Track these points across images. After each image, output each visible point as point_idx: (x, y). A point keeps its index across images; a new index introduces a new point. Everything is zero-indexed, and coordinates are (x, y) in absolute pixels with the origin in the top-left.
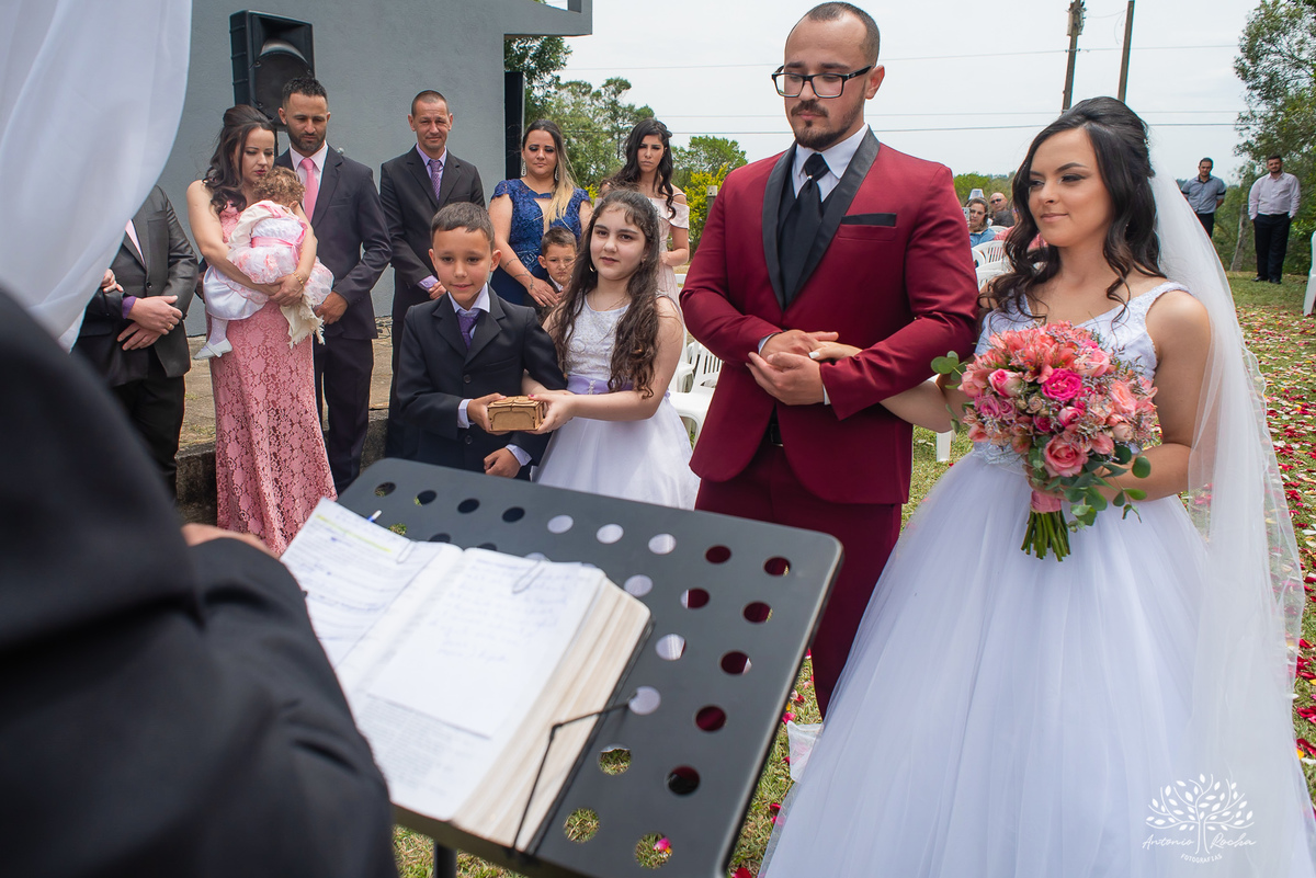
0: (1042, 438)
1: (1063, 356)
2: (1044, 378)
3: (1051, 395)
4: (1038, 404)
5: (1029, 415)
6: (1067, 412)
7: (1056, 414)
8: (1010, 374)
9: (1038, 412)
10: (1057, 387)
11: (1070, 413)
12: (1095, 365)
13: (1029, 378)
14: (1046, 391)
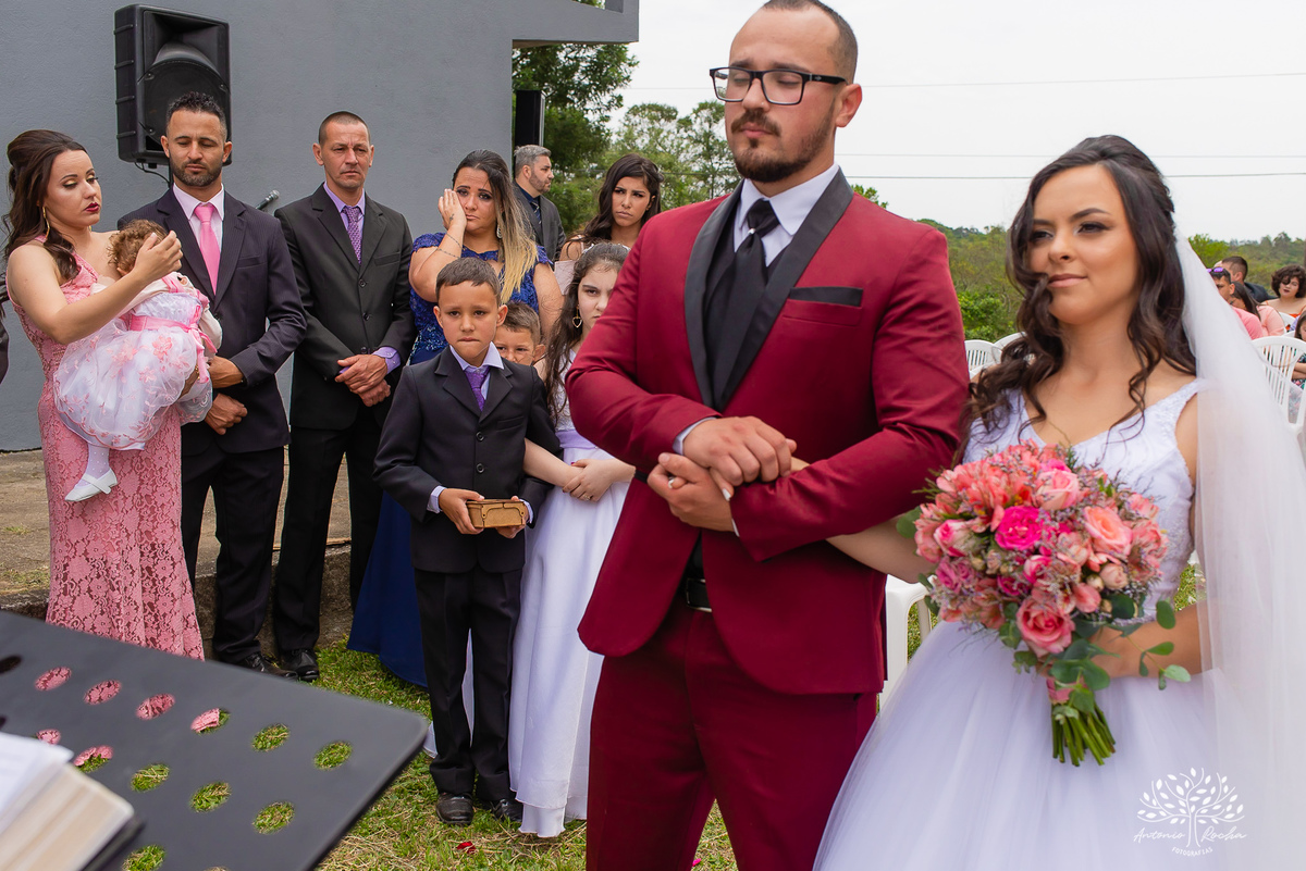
0: (1009, 606)
1: (1018, 487)
2: (995, 524)
3: (1009, 545)
4: (994, 559)
5: (992, 576)
6: (1032, 563)
7: (1022, 570)
8: (955, 525)
9: (998, 570)
10: (1015, 531)
11: (1034, 565)
12: (1059, 493)
13: (978, 525)
14: (1003, 540)
